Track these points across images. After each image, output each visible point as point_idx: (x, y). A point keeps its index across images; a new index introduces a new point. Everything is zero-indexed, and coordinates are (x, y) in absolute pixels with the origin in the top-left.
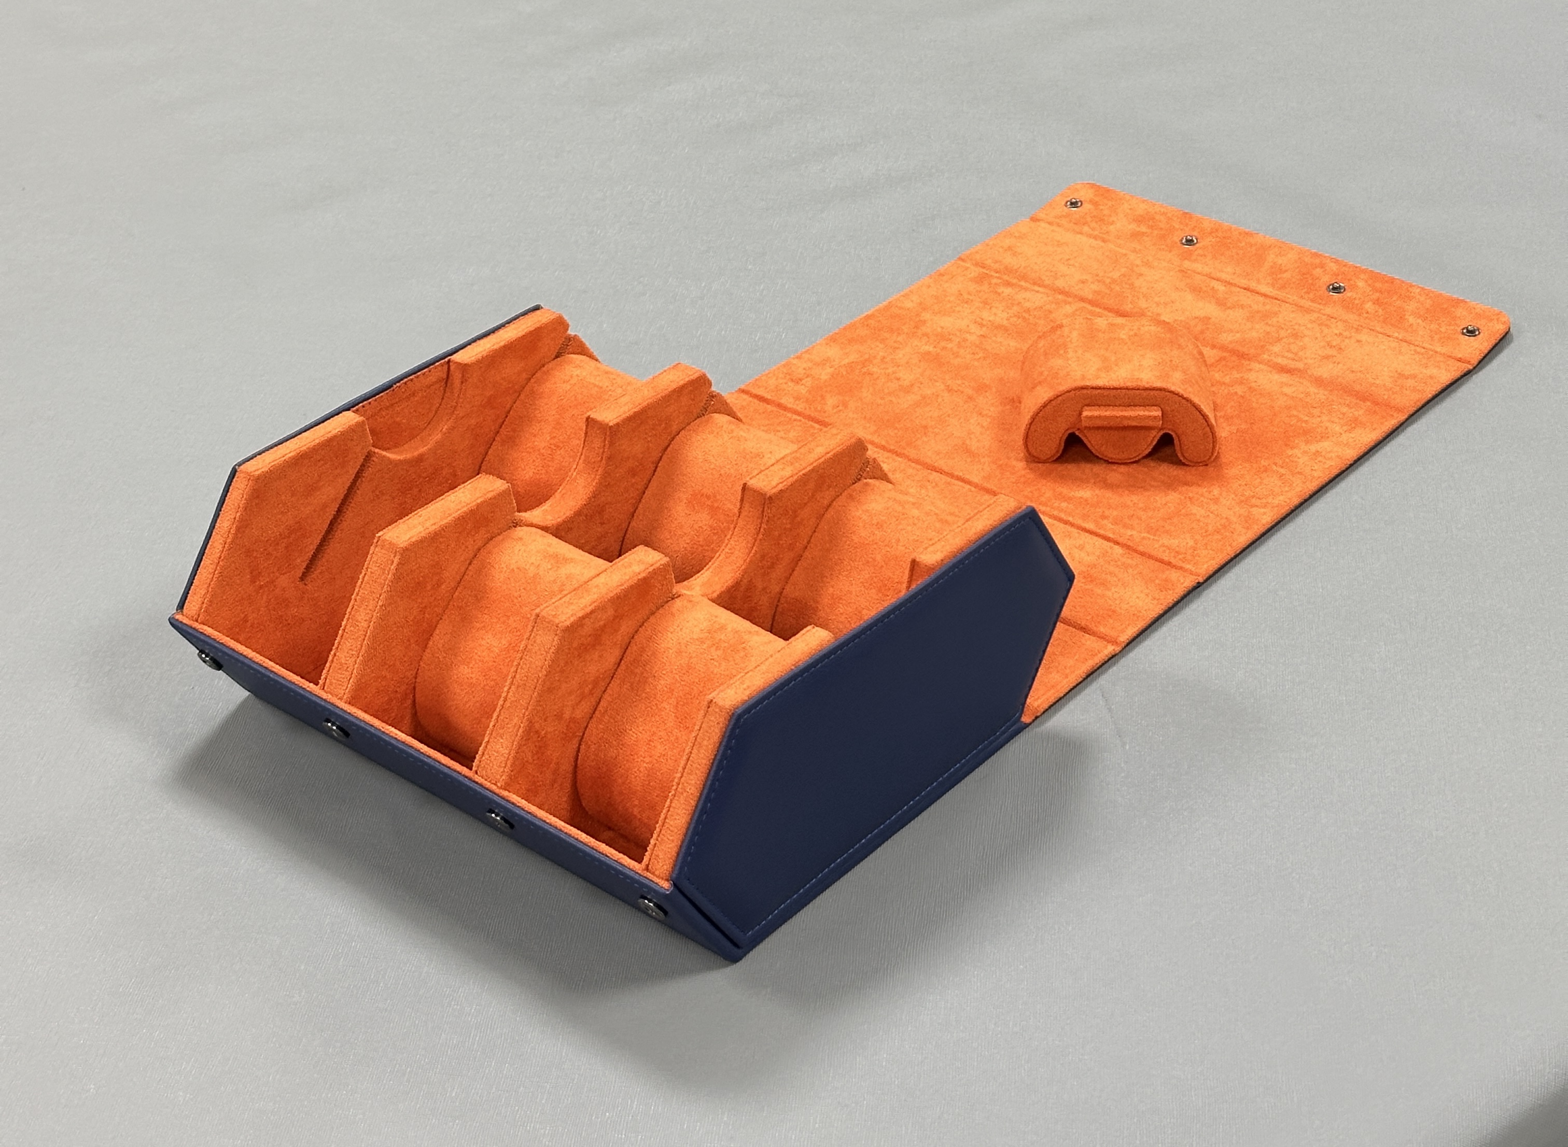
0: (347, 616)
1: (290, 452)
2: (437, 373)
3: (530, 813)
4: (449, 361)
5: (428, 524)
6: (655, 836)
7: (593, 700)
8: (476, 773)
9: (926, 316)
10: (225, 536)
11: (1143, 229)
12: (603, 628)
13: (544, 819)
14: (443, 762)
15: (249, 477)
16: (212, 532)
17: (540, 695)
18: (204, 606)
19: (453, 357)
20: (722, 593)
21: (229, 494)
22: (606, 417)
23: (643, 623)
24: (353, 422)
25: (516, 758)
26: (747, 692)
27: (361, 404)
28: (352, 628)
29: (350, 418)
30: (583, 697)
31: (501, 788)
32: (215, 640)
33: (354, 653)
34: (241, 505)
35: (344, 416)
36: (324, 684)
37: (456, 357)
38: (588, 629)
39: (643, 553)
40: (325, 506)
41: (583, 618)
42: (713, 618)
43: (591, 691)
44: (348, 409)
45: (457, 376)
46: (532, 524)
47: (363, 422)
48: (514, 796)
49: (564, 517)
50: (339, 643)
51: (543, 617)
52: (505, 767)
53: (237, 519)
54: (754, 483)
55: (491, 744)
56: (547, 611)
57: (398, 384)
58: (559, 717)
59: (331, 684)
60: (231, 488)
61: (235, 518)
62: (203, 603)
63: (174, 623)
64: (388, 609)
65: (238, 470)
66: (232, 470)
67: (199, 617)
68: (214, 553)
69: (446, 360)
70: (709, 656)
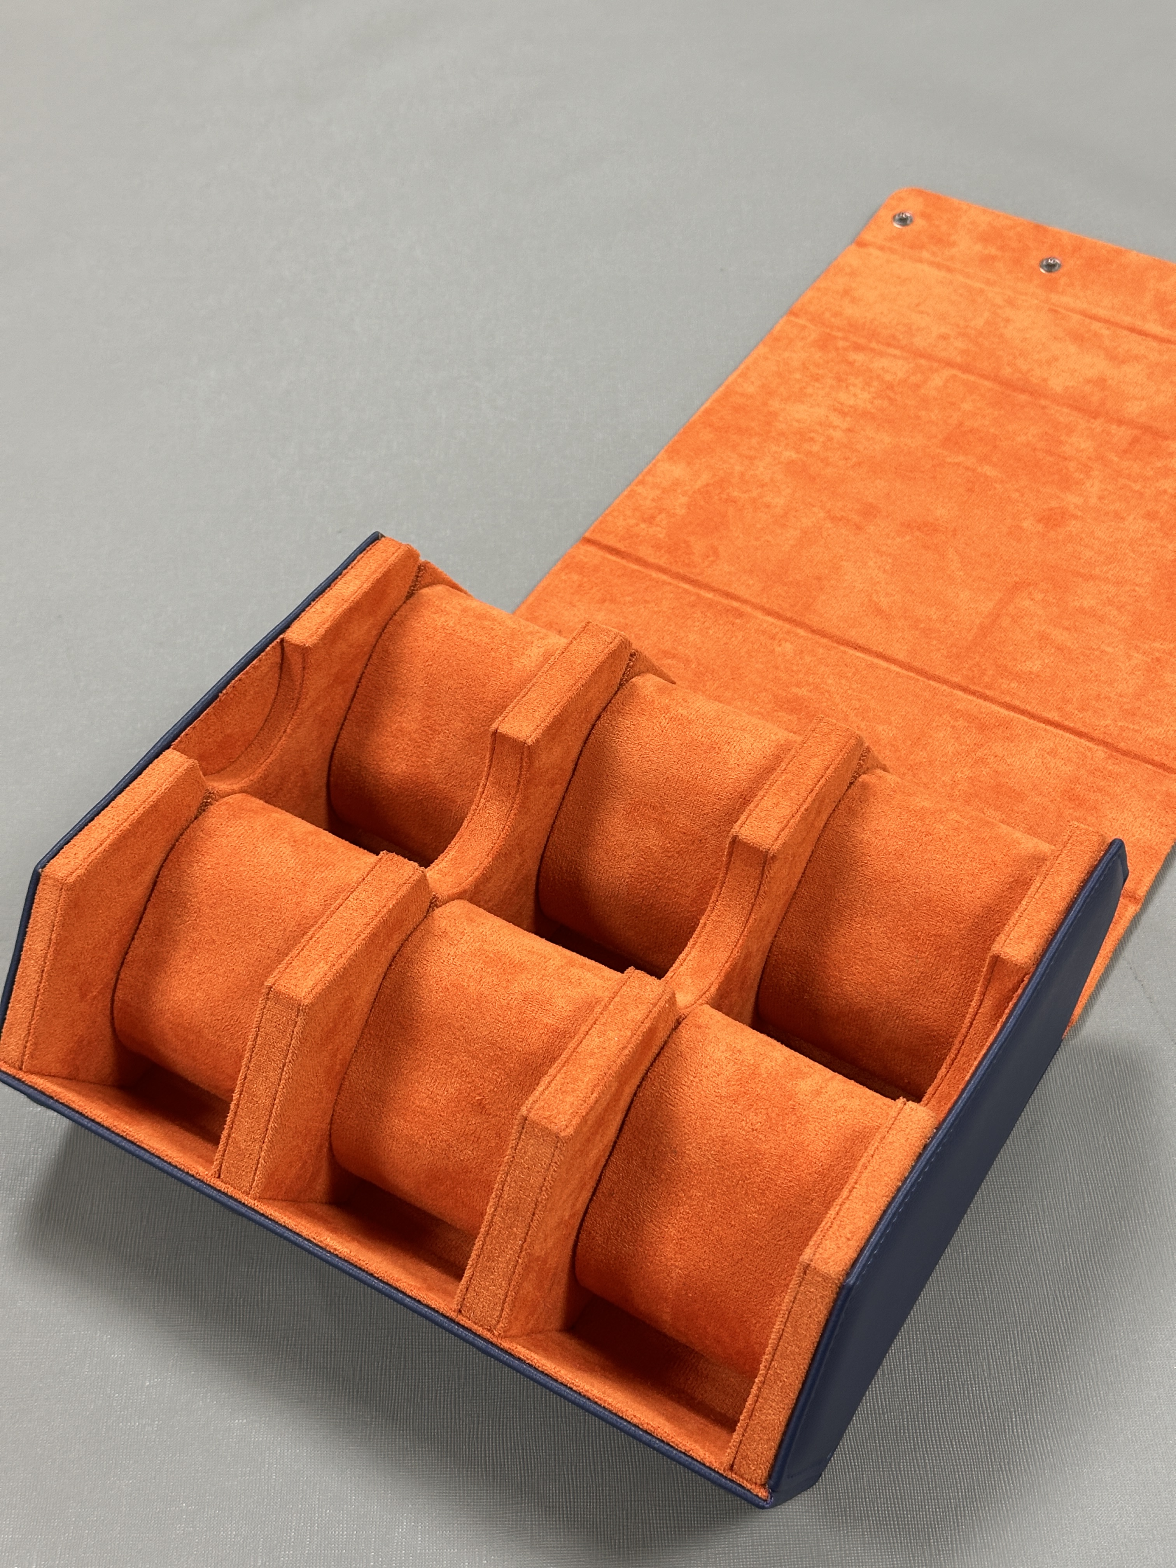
0: (238, 1087)
1: (109, 835)
2: (270, 659)
4: (282, 640)
5: (332, 956)
8: (460, 1313)
9: (775, 404)
10: (41, 962)
11: (993, 251)
14: (410, 1293)
15: (62, 885)
18: (28, 1051)
19: (286, 637)
21: (34, 906)
22: (519, 733)
24: (179, 770)
25: (515, 1301)
27: (184, 734)
28: (249, 1104)
29: (174, 763)
31: (498, 1337)
33: (257, 1136)
34: (56, 922)
35: (166, 760)
36: (219, 1171)
37: (294, 635)
38: (592, 1120)
39: (636, 982)
41: (586, 1115)
44: (168, 747)
45: (295, 660)
47: (196, 767)
48: (520, 1350)
50: (233, 1121)
51: (533, 1119)
52: (502, 1311)
53: (53, 940)
54: (748, 832)
55: (477, 1278)
59: (229, 1171)
60: (37, 898)
61: (50, 939)
62: (25, 1047)
65: (43, 874)
66: (33, 874)
67: (22, 1065)
68: (28, 983)
69: (278, 640)
70: (749, 1125)
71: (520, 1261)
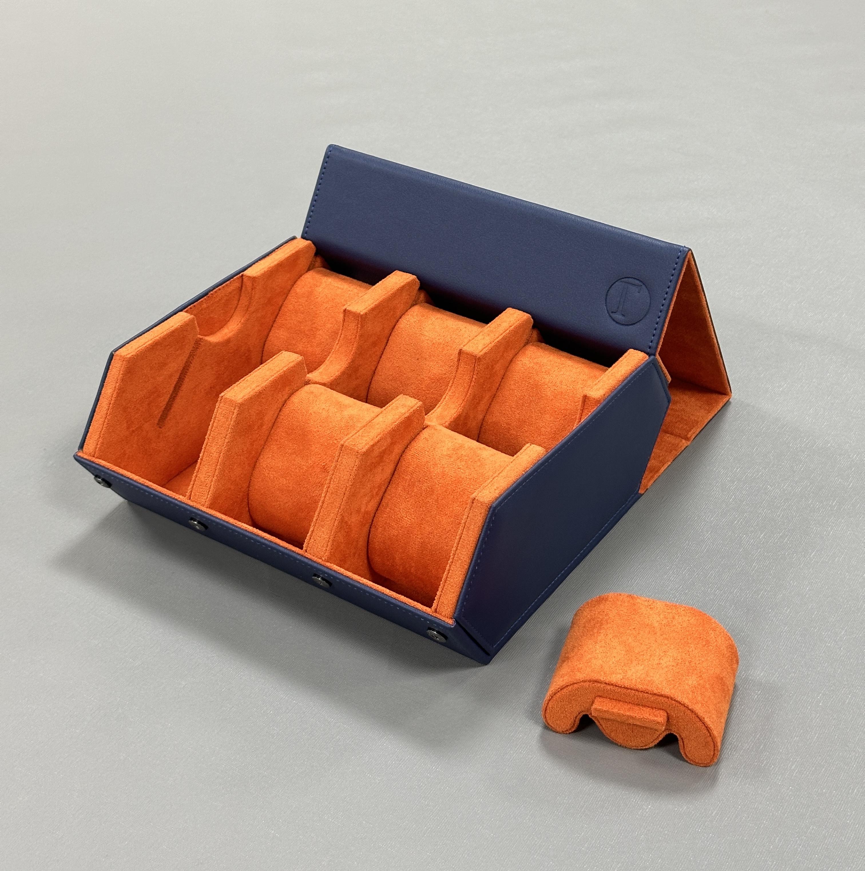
0: (203, 450)
1: (148, 341)
2: (235, 284)
3: (348, 577)
4: (242, 276)
5: (254, 386)
6: (440, 589)
7: (378, 498)
8: (306, 551)
10: (110, 399)
12: (384, 452)
13: (358, 580)
14: (281, 545)
15: (123, 359)
16: (99, 397)
17: (348, 498)
18: (98, 446)
19: (245, 273)
20: (451, 422)
21: (109, 371)
22: (357, 309)
23: (408, 445)
24: (186, 319)
25: (333, 541)
26: (497, 492)
27: (189, 307)
28: (207, 458)
29: (184, 317)
30: (372, 497)
31: (324, 561)
32: (108, 469)
33: (210, 474)
34: (119, 378)
35: (180, 315)
36: (190, 495)
37: (248, 273)
38: (376, 452)
39: (404, 400)
40: (171, 376)
41: (373, 446)
42: (454, 440)
43: (377, 493)
44: (181, 311)
45: (248, 284)
46: (316, 382)
47: (193, 318)
48: (335, 566)
49: (335, 376)
50: (199, 468)
51: (347, 446)
52: (327, 547)
53: (117, 387)
54: (467, 349)
55: (316, 531)
56: (347, 440)
57: (211, 292)
58: (358, 511)
59: (195, 495)
60: (111, 367)
61: (115, 387)
62: (97, 444)
63: (77, 459)
64: (232, 444)
65: (115, 355)
66: (110, 355)
67: (95, 454)
68: (102, 411)
69: (240, 275)
70: (457, 466)
71: (337, 519)
